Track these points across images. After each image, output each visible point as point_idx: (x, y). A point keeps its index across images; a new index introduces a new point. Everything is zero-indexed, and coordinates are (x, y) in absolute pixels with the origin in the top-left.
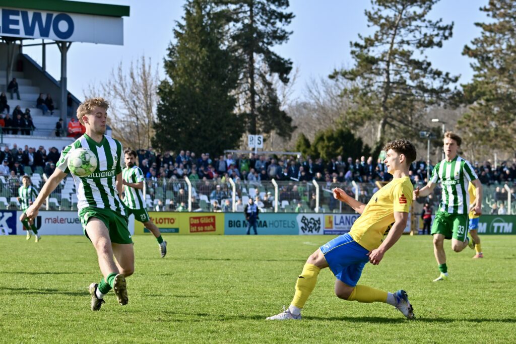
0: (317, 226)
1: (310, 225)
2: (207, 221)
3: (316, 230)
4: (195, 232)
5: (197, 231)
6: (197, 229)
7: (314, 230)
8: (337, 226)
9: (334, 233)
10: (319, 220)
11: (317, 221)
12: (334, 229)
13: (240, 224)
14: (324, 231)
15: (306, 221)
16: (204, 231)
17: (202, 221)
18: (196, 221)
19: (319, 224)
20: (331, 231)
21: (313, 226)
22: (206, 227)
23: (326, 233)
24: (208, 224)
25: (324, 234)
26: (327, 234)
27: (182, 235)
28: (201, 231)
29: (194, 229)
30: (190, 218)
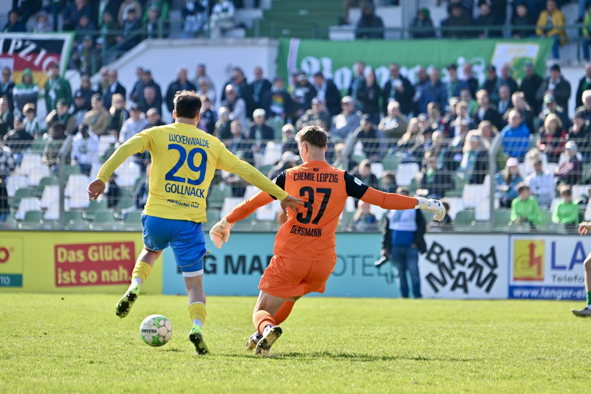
0: (486, 271)
1: (459, 268)
2: (110, 255)
3: (479, 284)
4: (71, 284)
5: (79, 283)
6: (78, 277)
7: (472, 285)
8: (560, 273)
9: (547, 293)
10: (493, 252)
11: (484, 258)
12: (548, 281)
13: (214, 266)
14: (512, 289)
15: (444, 258)
16: (99, 282)
17: (94, 257)
18: (73, 257)
19: (494, 266)
20: (539, 288)
21: (468, 272)
22: (105, 274)
23: (517, 293)
24: (112, 265)
25: (511, 296)
26: (521, 297)
27: (32, 292)
28: (89, 283)
29: (70, 276)
30: (57, 247)
